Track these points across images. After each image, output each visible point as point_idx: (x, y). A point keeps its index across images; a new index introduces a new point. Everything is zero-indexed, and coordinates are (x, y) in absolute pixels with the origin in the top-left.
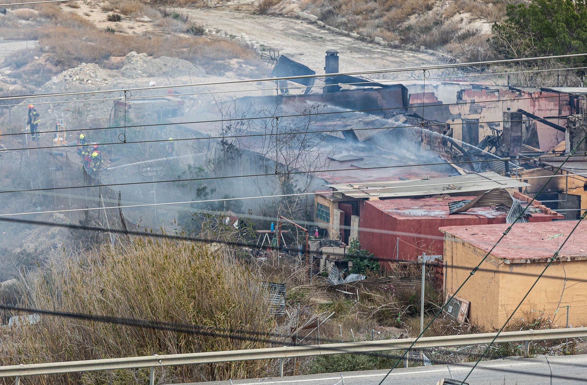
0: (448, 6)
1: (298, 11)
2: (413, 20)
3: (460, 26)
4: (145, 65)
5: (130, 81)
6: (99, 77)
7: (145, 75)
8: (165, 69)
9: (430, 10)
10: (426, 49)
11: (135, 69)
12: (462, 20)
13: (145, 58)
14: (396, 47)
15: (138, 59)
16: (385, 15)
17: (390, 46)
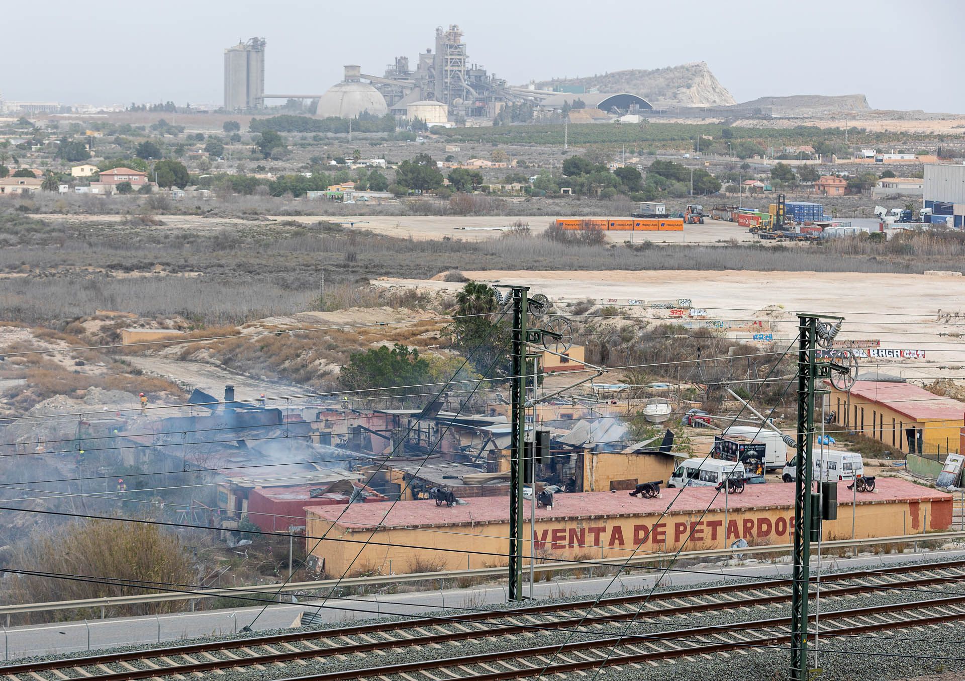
0: (311, 354)
1: (208, 358)
2: (287, 364)
3: (319, 368)
4: (101, 396)
5: (89, 407)
6: (68, 404)
7: (100, 402)
8: (114, 399)
9: (298, 357)
11: (94, 399)
12: (321, 364)
13: (100, 391)
14: (275, 383)
15: (96, 391)
17: (271, 382)
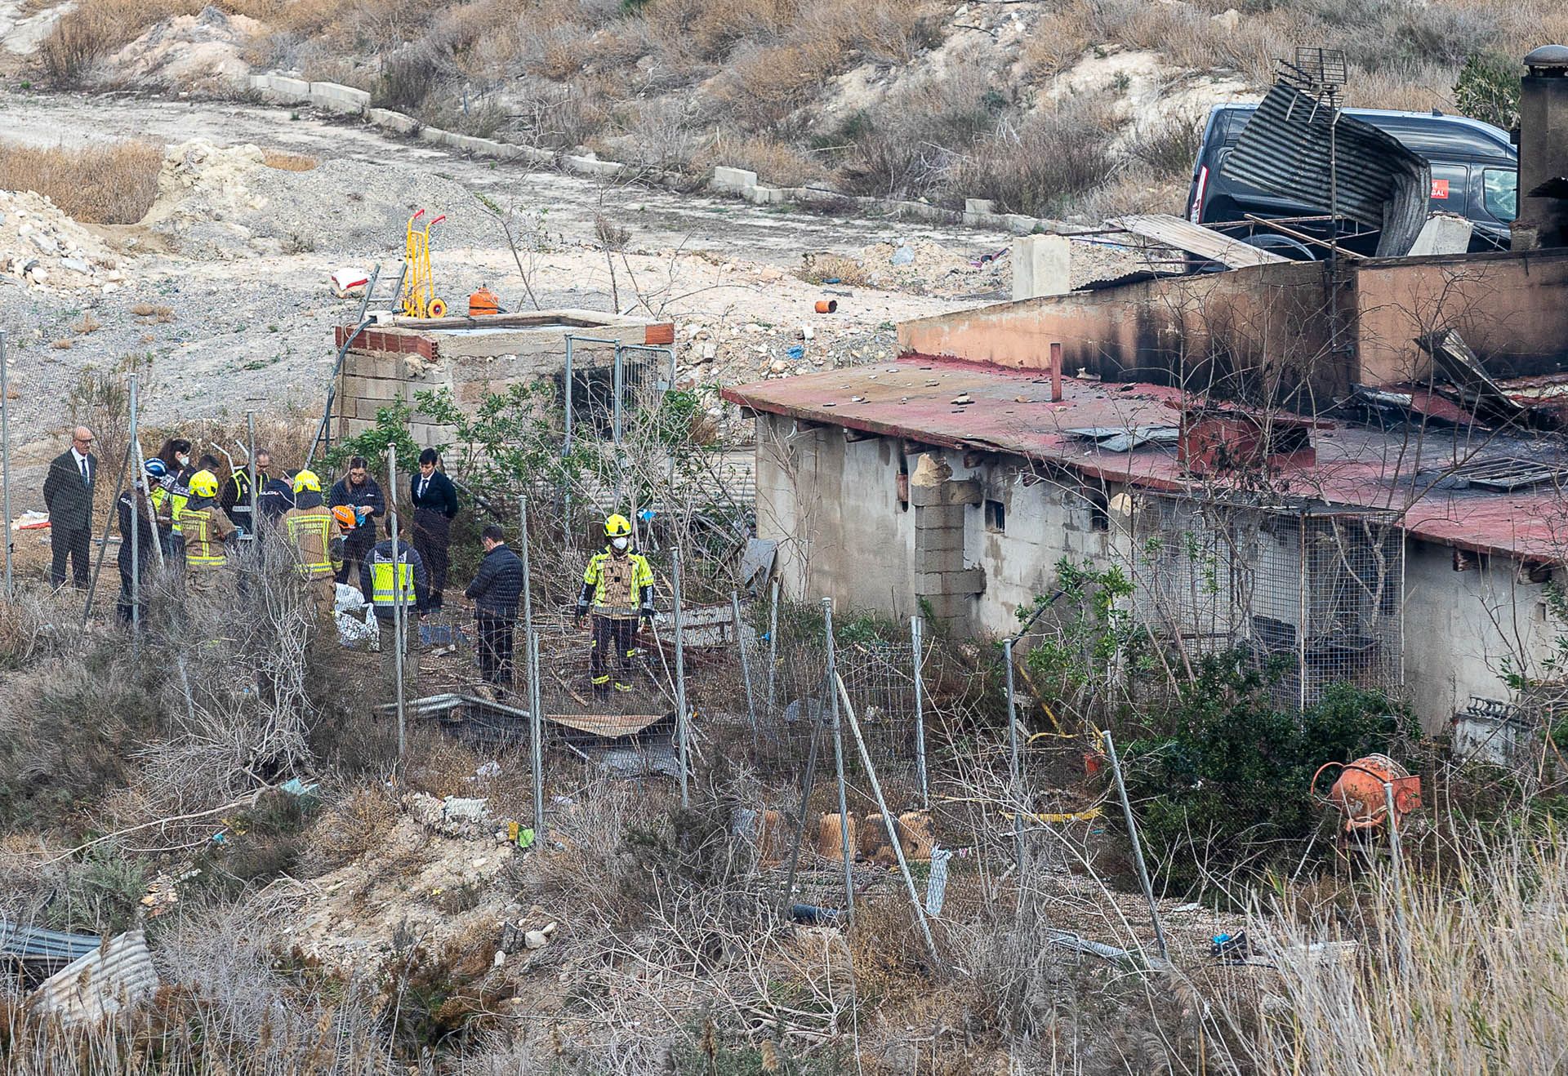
0: (1020, 26)
4: (261, 202)
6: (78, 254)
7: (273, 243)
11: (218, 219)
13: (254, 168)
14: (834, 209)
15: (226, 170)
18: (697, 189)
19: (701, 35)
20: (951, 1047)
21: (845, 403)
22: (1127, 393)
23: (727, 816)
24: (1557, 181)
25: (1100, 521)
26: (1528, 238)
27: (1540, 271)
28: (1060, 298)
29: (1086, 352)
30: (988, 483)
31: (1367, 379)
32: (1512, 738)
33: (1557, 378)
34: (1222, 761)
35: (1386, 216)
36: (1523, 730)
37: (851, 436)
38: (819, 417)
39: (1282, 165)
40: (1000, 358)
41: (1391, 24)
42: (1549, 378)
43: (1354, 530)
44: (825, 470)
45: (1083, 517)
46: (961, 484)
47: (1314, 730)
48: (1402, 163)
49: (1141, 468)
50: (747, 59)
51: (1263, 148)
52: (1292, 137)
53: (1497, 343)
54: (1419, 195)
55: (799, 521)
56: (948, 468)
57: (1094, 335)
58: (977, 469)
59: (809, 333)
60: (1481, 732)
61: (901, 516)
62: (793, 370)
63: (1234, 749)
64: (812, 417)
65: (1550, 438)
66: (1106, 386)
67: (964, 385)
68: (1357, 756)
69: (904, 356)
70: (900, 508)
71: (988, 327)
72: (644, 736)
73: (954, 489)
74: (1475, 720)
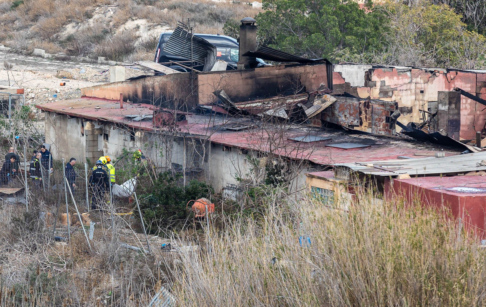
0: (112, 13)
2: (70, 29)
3: (137, 33)
9: (90, 18)
10: (107, 60)
12: (138, 27)
14: (64, 59)
16: (31, 25)
17: (57, 59)
18: (30, 54)
19: (31, 14)
20: (95, 273)
21: (68, 109)
22: (140, 106)
23: (38, 214)
24: (249, 52)
25: (133, 139)
26: (242, 66)
27: (245, 75)
28: (122, 82)
29: (129, 96)
30: (104, 129)
31: (201, 102)
32: (238, 194)
33: (249, 102)
34: (164, 200)
35: (205, 61)
36: (241, 192)
37: (69, 117)
38: (61, 112)
39: (179, 48)
40: (107, 97)
41: (206, 12)
42: (247, 102)
43: (197, 141)
44: (63, 126)
45: (128, 138)
46: (97, 129)
47: (187, 192)
48: (209, 47)
49: (143, 125)
50: (43, 21)
51: (174, 44)
52: (181, 41)
53: (234, 93)
54: (214, 56)
55: (56, 139)
56: (94, 125)
57: (131, 91)
58: (101, 125)
59: (58, 91)
60: (230, 192)
61: (82, 137)
62: (54, 101)
63: (167, 196)
64: (60, 112)
65: (247, 117)
66: (134, 104)
67: (98, 104)
68: (198, 198)
69: (83, 97)
70: (82, 135)
71: (104, 89)
72: (17, 194)
73: (95, 131)
74: (228, 189)
